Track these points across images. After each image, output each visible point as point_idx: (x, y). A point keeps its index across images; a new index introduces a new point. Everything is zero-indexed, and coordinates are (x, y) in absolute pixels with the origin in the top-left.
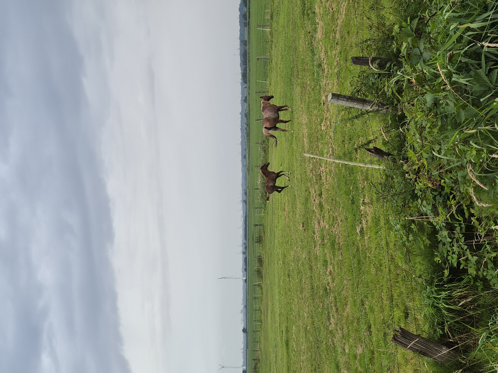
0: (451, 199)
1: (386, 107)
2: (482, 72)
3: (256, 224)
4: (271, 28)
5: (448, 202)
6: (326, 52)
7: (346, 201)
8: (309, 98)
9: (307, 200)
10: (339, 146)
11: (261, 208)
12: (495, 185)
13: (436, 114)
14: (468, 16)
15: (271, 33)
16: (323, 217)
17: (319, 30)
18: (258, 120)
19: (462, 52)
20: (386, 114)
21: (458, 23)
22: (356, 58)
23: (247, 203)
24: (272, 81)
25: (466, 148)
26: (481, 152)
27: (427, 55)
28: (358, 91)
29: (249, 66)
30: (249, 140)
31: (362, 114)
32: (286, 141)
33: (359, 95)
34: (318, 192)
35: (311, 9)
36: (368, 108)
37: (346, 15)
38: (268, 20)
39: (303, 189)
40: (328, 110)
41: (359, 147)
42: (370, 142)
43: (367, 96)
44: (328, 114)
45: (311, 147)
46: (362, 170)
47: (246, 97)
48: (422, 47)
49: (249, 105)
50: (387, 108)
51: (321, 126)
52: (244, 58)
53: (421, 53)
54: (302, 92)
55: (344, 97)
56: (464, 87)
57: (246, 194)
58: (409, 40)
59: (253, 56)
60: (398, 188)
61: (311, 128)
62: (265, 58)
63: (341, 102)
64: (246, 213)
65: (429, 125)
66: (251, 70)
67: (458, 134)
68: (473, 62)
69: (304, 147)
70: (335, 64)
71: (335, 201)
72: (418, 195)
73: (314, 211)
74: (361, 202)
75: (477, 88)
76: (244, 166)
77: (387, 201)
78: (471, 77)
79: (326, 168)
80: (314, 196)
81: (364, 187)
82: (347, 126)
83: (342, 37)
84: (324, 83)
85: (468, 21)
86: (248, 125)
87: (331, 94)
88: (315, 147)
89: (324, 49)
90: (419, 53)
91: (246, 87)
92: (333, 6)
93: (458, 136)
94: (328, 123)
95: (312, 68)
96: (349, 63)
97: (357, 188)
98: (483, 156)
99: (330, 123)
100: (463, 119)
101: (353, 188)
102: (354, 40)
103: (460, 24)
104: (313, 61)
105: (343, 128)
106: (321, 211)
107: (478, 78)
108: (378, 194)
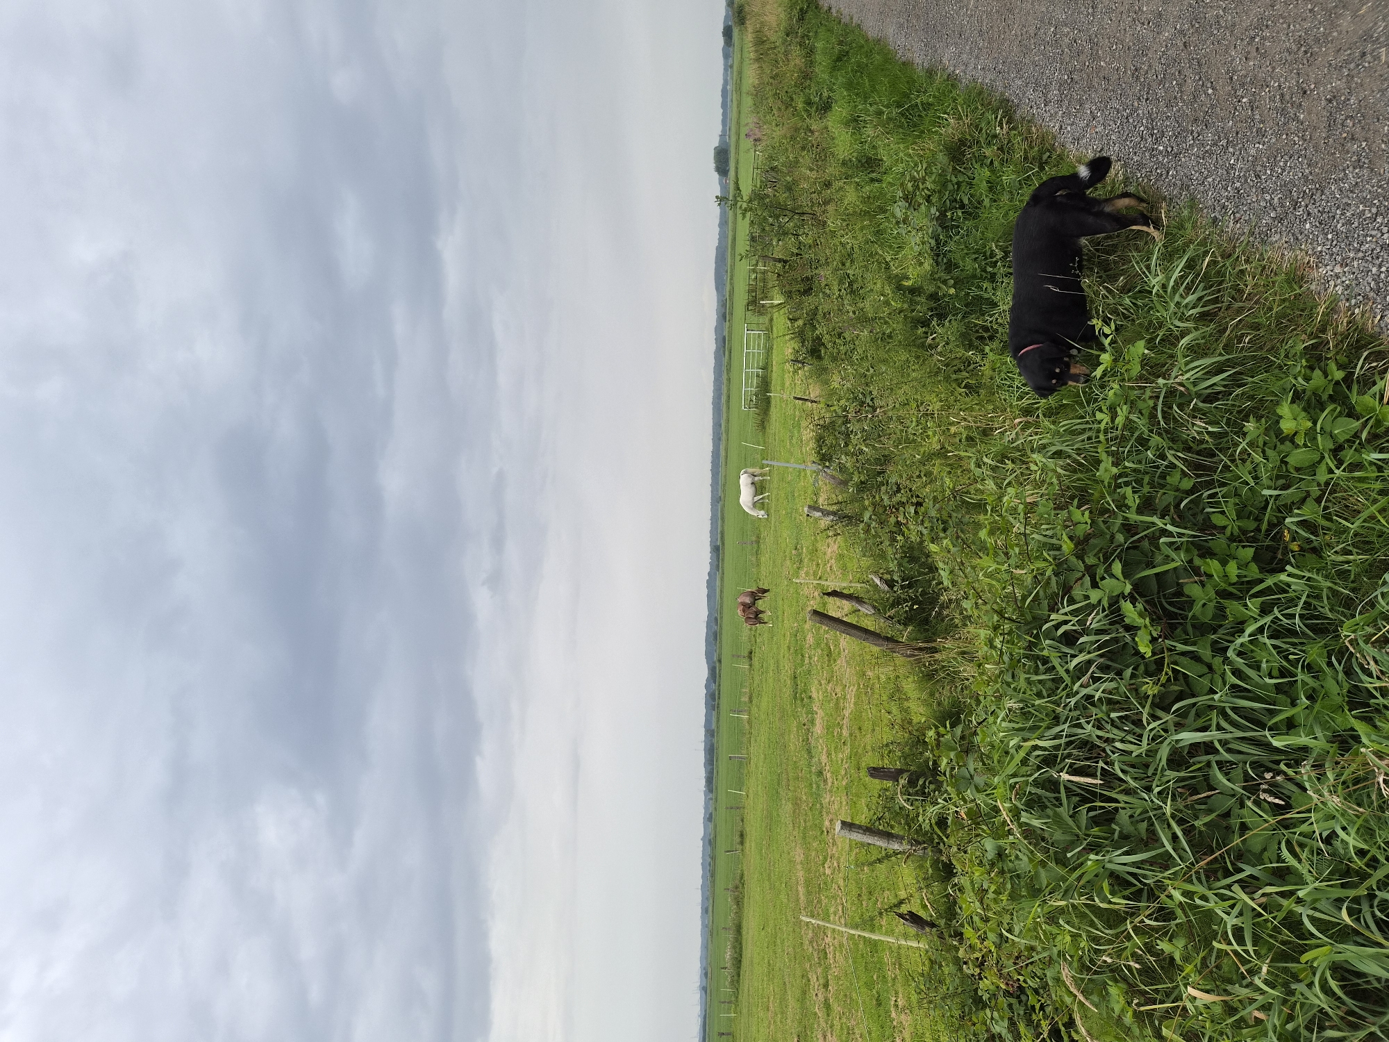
0: (1037, 1012)
1: (923, 846)
2: (1064, 811)
3: (722, 1031)
4: (749, 714)
5: (1034, 1017)
6: (829, 754)
7: (867, 999)
8: (805, 821)
9: (804, 993)
10: (853, 904)
11: (730, 1002)
12: (1107, 994)
13: (1002, 872)
14: (1034, 728)
15: (749, 722)
16: (831, 1027)
17: (818, 722)
18: (728, 851)
19: (1031, 779)
20: (923, 858)
21: (1020, 738)
22: (874, 769)
23: (708, 992)
24: (750, 791)
25: (1055, 930)
26: (1079, 939)
27: (979, 780)
28: (880, 819)
29: (717, 766)
30: (713, 882)
31: (888, 856)
32: (770, 889)
33: (880, 825)
34: (822, 981)
35: (805, 691)
36: (896, 846)
37: (855, 704)
38: (745, 703)
39: (799, 973)
40: (834, 844)
41: (886, 910)
42: (901, 902)
43: (892, 827)
44: (834, 849)
45: (809, 902)
46: (891, 948)
47: (711, 814)
48: (971, 767)
49: (715, 826)
50: (925, 848)
51: (824, 867)
52: (710, 754)
53: (971, 775)
54: (794, 812)
55: (860, 827)
56: (1039, 832)
57: (706, 974)
58: (952, 755)
59: (723, 753)
60: (951, 984)
61: (809, 871)
62: (740, 758)
63: (855, 834)
64: (706, 1011)
65: (993, 888)
66: (720, 773)
67: (1039, 905)
68: (1048, 794)
69: (798, 900)
70: (843, 772)
71: (851, 998)
72: (984, 998)
73: (816, 1014)
74: (893, 1003)
75: (1058, 836)
76: (704, 926)
77: (936, 1007)
78: (1049, 817)
79: (834, 938)
80: (816, 987)
81: (896, 976)
82: (864, 870)
83: (851, 735)
84: (827, 800)
85: (1034, 736)
86: (713, 858)
87: (839, 822)
88: (815, 901)
89: (825, 749)
90: (969, 776)
91: (711, 799)
92: (837, 690)
93: (1039, 910)
94: (835, 864)
95: (808, 776)
96: (863, 773)
97: (884, 977)
98: (1082, 945)
99: (838, 863)
100: (1045, 883)
101: (878, 977)
102: (868, 740)
103: (1025, 740)
104: (810, 766)
105: (858, 874)
106: (828, 1015)
107: (1058, 820)
108: (920, 993)
